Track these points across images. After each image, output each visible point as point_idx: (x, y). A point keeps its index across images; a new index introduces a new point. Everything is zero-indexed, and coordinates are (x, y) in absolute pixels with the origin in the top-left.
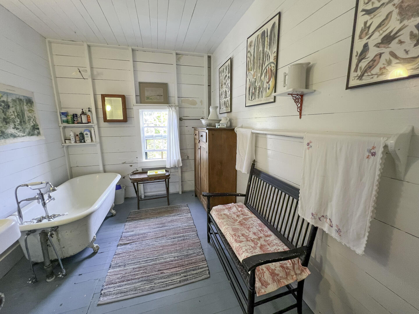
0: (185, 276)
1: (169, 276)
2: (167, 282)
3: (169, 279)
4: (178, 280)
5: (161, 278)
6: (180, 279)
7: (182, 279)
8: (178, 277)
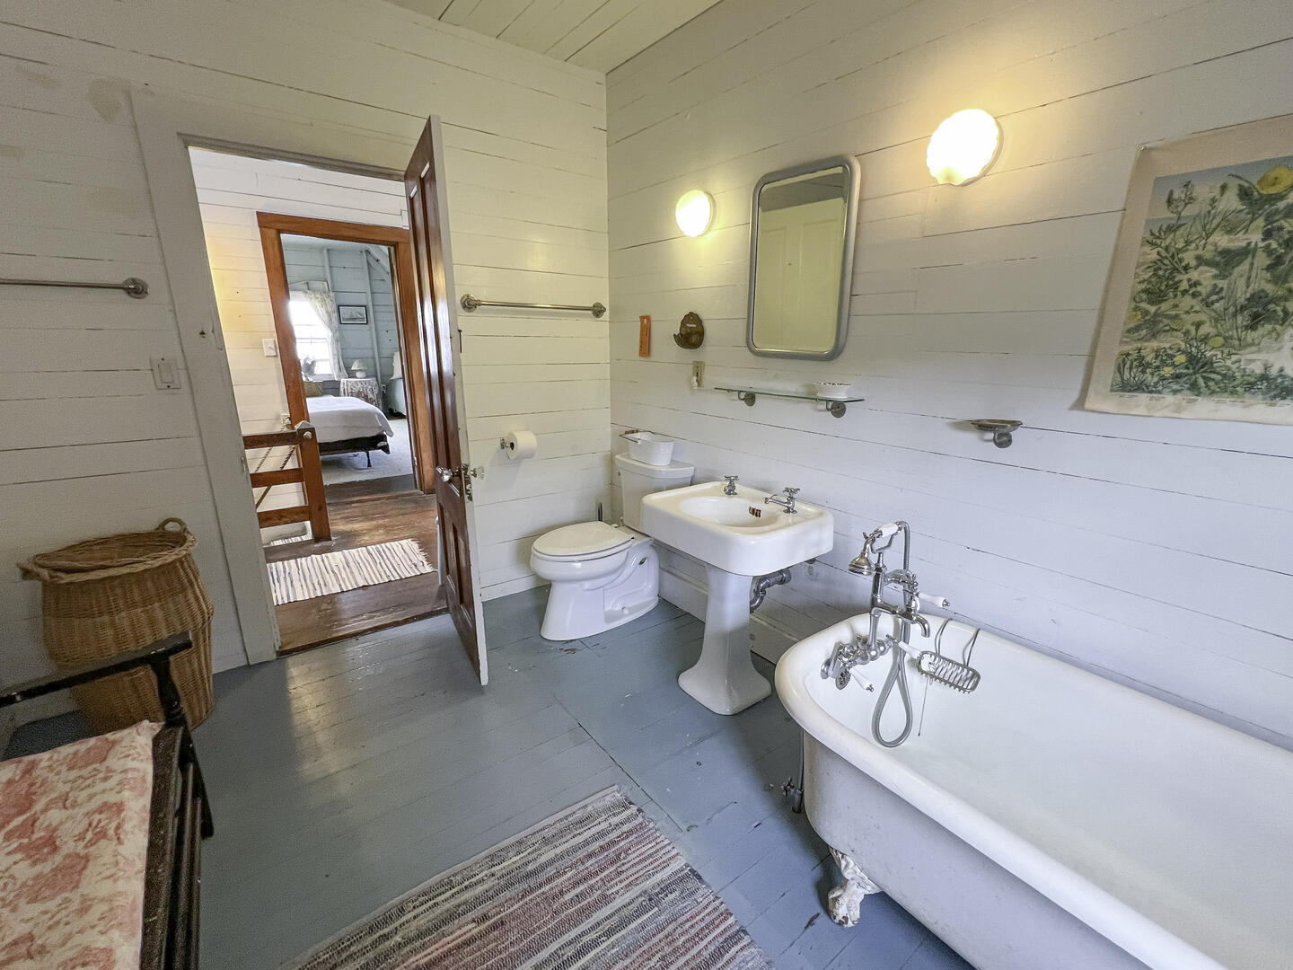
0: (386, 937)
1: (451, 916)
2: (449, 893)
3: (447, 905)
4: (410, 916)
5: (478, 901)
6: (404, 919)
7: (397, 924)
8: (414, 924)
